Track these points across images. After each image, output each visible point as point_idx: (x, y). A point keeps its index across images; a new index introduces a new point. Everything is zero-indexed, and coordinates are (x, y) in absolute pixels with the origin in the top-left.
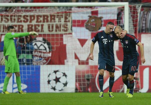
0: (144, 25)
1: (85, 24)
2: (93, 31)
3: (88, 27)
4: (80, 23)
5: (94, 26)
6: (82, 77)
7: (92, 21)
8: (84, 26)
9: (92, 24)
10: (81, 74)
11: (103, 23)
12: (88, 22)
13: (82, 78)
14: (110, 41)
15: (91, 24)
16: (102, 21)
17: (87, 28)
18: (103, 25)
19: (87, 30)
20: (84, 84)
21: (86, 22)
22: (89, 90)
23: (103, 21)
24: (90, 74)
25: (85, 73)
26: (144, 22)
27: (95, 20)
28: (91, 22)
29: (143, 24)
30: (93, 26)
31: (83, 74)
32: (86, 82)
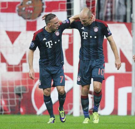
0: (109, 10)
1: (17, 8)
2: (29, 19)
3: (21, 13)
4: (5, 6)
5: (31, 12)
6: (8, 90)
7: (27, 3)
8: (16, 11)
10: (8, 86)
11: (45, 7)
12: (22, 5)
13: (8, 93)
14: (56, 43)
15: (26, 8)
16: (43, 4)
17: (20, 15)
18: (44, 10)
19: (21, 18)
20: (12, 102)
21: (19, 5)
22: (22, 110)
23: (45, 4)
24: (21, 86)
25: (13, 85)
26: (109, 5)
27: (32, 2)
28: (27, 5)
29: (107, 7)
30: (29, 11)
31: (11, 86)
32: (15, 99)
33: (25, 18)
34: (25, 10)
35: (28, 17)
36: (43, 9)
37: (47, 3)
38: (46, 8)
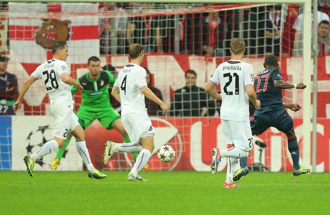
1: (35, 35)
2: (50, 48)
5: (54, 39)
7: (48, 28)
8: (33, 37)
9: (49, 34)
11: (71, 33)
15: (46, 35)
18: (70, 37)
21: (37, 30)
23: (71, 29)
27: (55, 27)
28: (48, 30)
30: (50, 38)
33: (45, 48)
34: (45, 37)
35: (50, 46)
36: (69, 35)
37: (73, 28)
38: (72, 35)
